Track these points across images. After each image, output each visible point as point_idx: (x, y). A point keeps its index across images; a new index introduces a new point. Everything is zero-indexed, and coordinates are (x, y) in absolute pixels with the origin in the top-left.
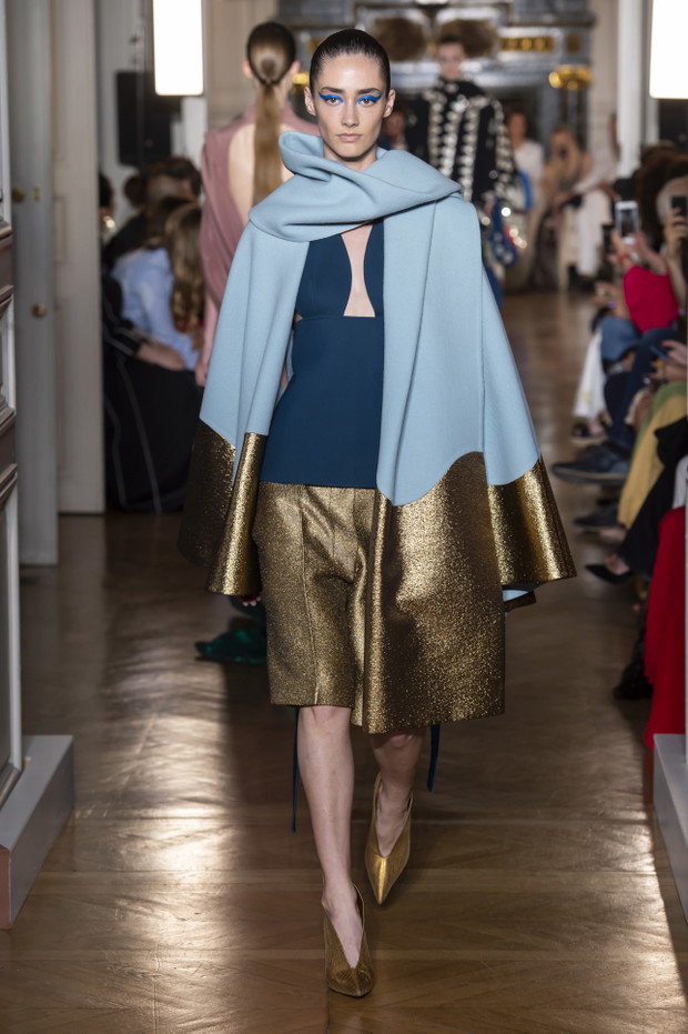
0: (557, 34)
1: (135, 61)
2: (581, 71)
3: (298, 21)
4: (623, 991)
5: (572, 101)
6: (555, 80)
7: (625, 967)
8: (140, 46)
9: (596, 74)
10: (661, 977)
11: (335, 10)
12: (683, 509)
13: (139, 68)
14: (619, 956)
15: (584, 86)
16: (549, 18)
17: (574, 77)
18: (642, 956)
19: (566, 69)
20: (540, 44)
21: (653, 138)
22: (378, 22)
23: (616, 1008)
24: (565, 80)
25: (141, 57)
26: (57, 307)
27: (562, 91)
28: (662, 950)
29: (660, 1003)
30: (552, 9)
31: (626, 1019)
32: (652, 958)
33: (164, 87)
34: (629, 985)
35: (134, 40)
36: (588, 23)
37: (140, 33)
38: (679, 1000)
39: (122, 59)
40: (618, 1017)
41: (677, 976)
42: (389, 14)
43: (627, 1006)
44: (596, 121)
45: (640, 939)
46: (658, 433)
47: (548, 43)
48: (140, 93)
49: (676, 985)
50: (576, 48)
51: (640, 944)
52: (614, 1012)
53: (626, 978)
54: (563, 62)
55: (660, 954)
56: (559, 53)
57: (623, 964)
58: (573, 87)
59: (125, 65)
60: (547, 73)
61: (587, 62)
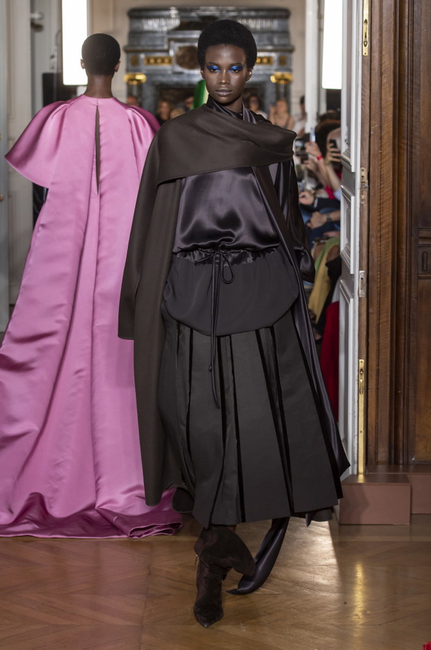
0: (274, 55)
1: (53, 68)
2: (287, 75)
3: (139, 48)
4: (304, 556)
5: (282, 90)
6: (273, 79)
7: (306, 544)
8: (55, 60)
9: (294, 77)
10: (324, 549)
11: (158, 42)
12: (337, 304)
13: (55, 71)
14: (302, 539)
15: (288, 82)
16: (270, 48)
17: (282, 78)
18: (314, 539)
19: (279, 74)
20: (265, 61)
21: (323, 111)
22: (180, 48)
23: (300, 565)
24: (278, 79)
25: (56, 66)
26: (9, 196)
27: (277, 85)
28: (325, 535)
29: (324, 562)
30: (272, 44)
31: (305, 571)
32: (319, 539)
33: (67, 81)
34: (306, 553)
35: (52, 57)
36: (291, 51)
37: (56, 54)
38: (333, 561)
39: (46, 67)
40: (300, 569)
41: (332, 548)
42: (187, 44)
43: (306, 565)
44: (295, 100)
45: (313, 530)
46: (327, 265)
47: (269, 60)
48: (55, 85)
49: (332, 553)
50: (284, 63)
51: (313, 532)
52: (299, 567)
53: (306, 550)
54: (277, 70)
55: (324, 537)
56: (275, 66)
57: (304, 543)
58: (282, 82)
59: (48, 70)
60: (269, 76)
61: (290, 70)
